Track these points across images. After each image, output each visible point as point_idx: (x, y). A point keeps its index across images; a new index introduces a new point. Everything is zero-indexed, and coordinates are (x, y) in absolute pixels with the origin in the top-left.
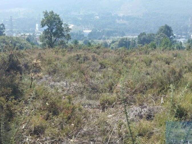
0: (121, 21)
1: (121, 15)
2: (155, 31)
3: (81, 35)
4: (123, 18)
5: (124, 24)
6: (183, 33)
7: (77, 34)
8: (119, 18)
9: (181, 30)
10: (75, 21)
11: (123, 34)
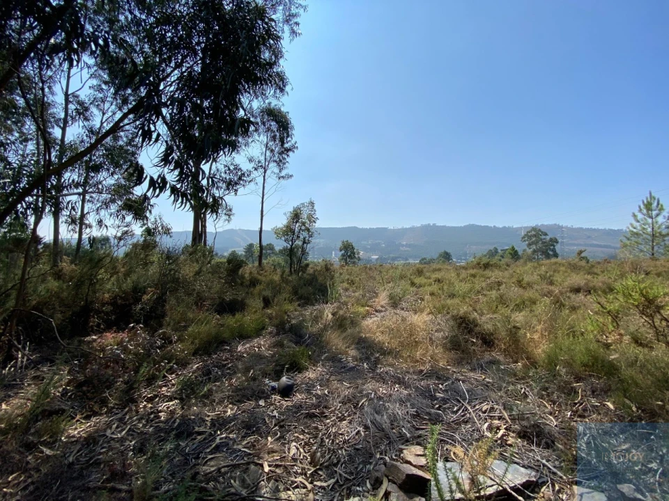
0: (405, 248)
1: (404, 243)
2: (435, 256)
3: (369, 261)
4: (407, 245)
5: (407, 251)
6: (463, 258)
7: (366, 260)
8: (403, 246)
9: (460, 256)
10: (365, 250)
11: (407, 259)
